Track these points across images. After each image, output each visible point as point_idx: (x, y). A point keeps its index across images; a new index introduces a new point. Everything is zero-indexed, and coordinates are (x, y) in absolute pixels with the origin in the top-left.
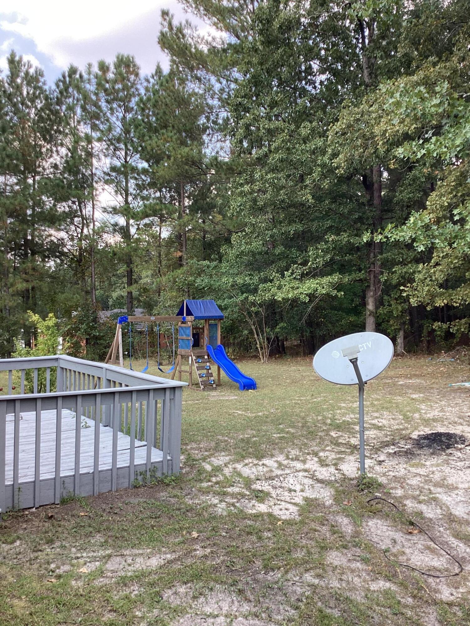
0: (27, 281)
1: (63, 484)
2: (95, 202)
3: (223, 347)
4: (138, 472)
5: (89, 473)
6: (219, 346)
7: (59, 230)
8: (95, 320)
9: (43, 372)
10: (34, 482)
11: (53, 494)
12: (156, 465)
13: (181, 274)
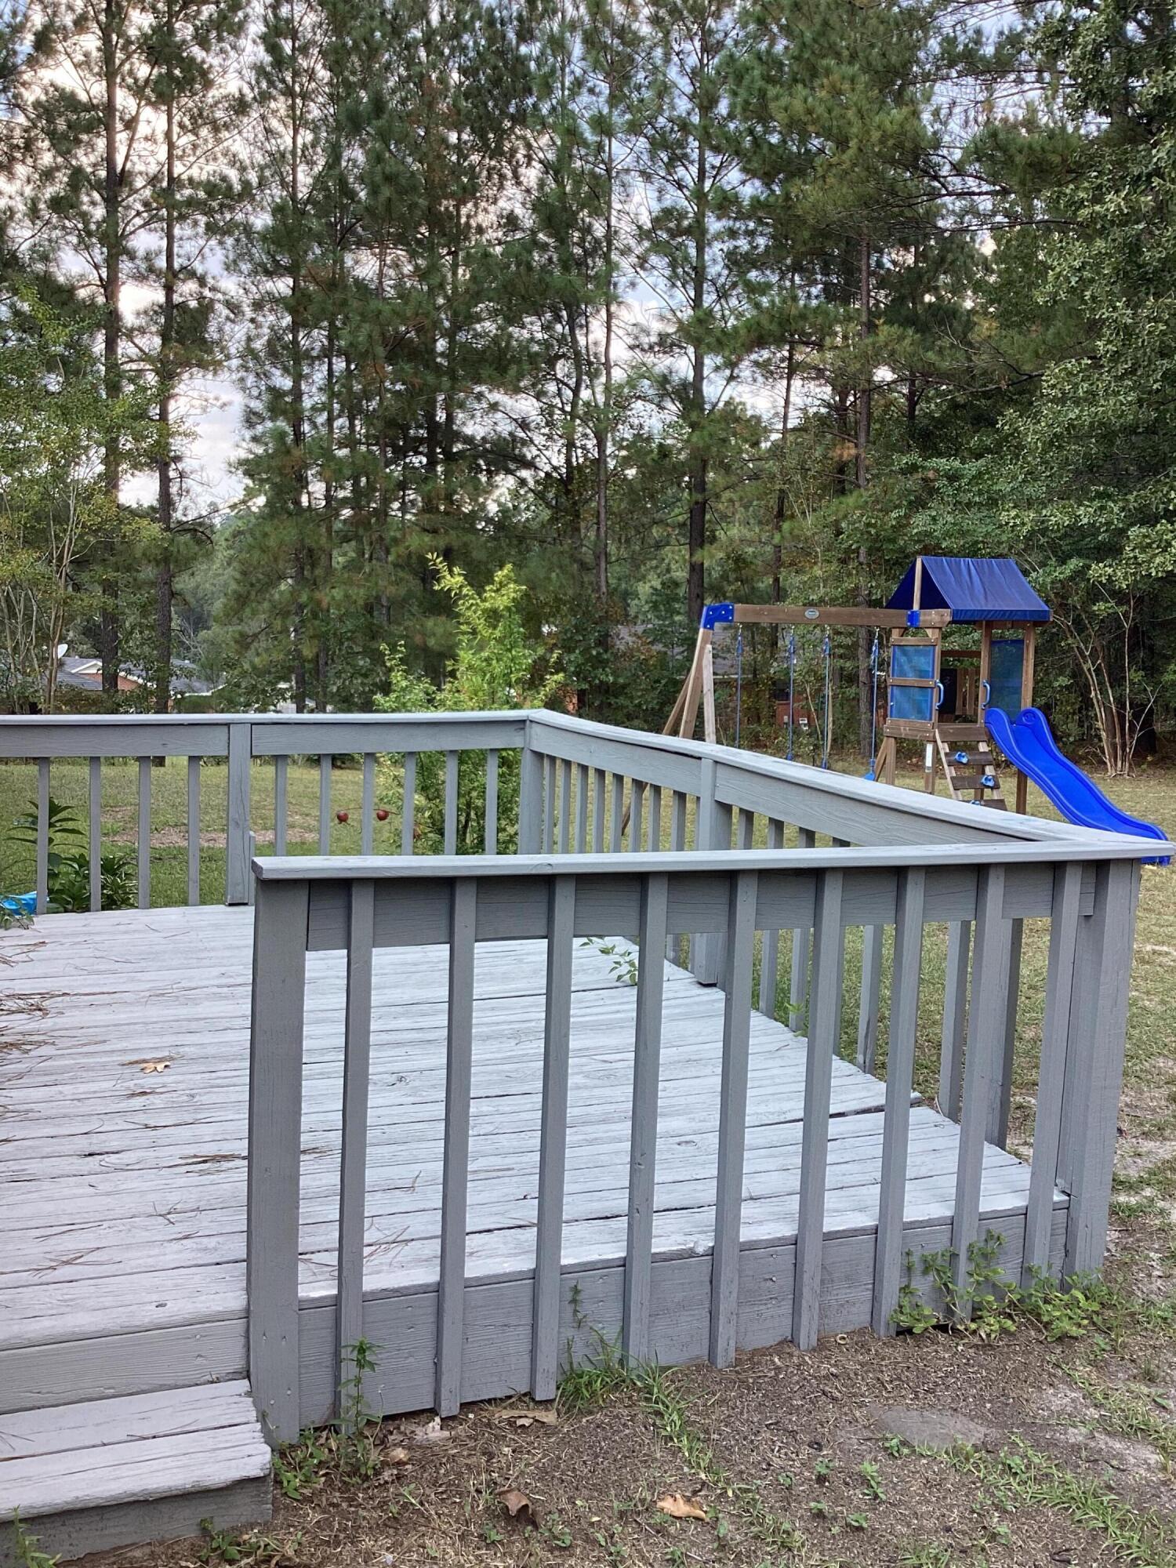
0: (435, 531)
1: (574, 1301)
2: (613, 308)
3: (1040, 714)
4: (915, 1259)
5: (691, 1254)
6: (1027, 712)
7: (517, 390)
8: (604, 641)
9: (476, 766)
10: (438, 1289)
11: (525, 1347)
12: (995, 1226)
13: (856, 508)
